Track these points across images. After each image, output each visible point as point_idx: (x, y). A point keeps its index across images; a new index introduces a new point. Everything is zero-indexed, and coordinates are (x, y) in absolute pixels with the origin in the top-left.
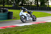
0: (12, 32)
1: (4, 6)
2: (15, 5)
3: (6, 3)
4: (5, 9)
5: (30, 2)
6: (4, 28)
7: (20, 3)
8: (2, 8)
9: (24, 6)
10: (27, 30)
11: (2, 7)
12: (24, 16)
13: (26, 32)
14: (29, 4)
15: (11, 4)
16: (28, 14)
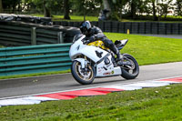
0: (98, 110)
1: (69, 18)
2: (107, 15)
3: (74, 7)
4: (72, 28)
5: (162, 5)
6: (70, 98)
7: (127, 7)
8: (61, 27)
9: (139, 19)
10: (151, 105)
11: (60, 24)
12: (88, 59)
13: (147, 111)
14: (157, 14)
15: (93, 12)
16: (105, 53)
